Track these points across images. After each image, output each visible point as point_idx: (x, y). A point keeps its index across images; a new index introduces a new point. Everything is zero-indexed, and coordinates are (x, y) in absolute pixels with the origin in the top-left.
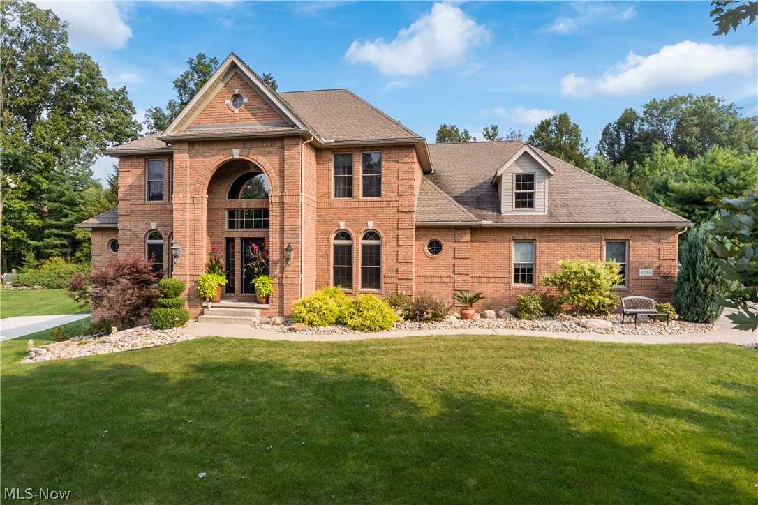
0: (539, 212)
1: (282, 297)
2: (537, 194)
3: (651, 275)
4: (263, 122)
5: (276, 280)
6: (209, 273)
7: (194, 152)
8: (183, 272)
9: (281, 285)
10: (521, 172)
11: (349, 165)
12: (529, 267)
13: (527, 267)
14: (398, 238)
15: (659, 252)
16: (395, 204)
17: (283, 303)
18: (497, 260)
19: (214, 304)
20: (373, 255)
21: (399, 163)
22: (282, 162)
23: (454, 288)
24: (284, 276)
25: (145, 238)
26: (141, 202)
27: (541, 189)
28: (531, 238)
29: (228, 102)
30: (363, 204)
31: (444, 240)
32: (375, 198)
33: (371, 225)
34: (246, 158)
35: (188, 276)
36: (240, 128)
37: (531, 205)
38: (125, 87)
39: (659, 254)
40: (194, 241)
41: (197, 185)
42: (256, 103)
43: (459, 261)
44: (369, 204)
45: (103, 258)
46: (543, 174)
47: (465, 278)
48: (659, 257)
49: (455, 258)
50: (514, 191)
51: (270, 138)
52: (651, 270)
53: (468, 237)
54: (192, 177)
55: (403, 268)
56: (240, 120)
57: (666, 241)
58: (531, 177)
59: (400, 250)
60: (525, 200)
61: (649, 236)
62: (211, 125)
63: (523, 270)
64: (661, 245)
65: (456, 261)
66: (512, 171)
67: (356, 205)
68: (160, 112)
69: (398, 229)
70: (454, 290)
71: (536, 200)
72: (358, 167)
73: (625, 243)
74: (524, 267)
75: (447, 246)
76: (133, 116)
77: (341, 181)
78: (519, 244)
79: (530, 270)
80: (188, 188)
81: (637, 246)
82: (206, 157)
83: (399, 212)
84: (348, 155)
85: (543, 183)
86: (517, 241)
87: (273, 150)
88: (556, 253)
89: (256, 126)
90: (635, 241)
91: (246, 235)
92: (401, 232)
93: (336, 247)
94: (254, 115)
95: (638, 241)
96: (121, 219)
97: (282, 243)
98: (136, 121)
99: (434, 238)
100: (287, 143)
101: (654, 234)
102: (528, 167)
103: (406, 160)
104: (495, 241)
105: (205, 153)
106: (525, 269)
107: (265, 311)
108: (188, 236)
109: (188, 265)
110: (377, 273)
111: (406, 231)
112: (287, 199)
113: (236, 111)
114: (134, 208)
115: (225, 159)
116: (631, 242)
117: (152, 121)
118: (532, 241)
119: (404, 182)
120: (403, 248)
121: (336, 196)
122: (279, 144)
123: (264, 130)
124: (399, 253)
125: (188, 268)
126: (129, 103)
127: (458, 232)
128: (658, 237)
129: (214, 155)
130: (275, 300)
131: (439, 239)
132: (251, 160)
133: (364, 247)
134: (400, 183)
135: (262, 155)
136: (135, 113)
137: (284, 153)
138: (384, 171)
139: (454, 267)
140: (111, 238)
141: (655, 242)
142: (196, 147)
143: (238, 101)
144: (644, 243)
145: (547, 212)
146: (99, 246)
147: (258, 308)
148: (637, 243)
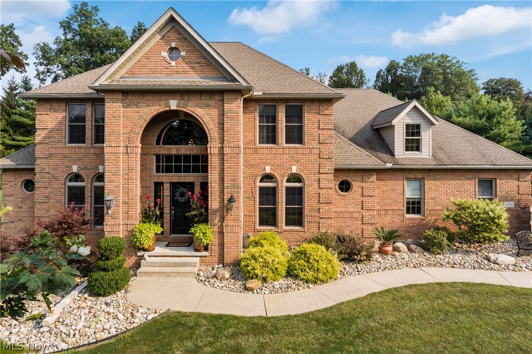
0: (425, 156)
1: (222, 245)
2: (423, 140)
3: (513, 206)
4: (201, 75)
5: (216, 229)
6: (144, 222)
7: (127, 101)
8: (117, 222)
9: (221, 233)
10: (410, 121)
11: (274, 115)
12: (418, 200)
13: (416, 200)
14: (319, 181)
15: (519, 188)
16: (317, 151)
17: (224, 251)
18: (393, 195)
19: (150, 253)
20: (296, 195)
21: (319, 114)
22: (222, 114)
23: (363, 221)
24: (224, 224)
25: (65, 181)
26: (61, 145)
27: (426, 136)
28: (420, 177)
29: (165, 54)
30: (287, 151)
31: (354, 181)
32: (298, 145)
33: (294, 170)
34: (184, 110)
35: (121, 226)
36: (179, 80)
37: (418, 149)
38: (13, 24)
39: (519, 190)
40: (127, 191)
41: (131, 134)
42: (194, 57)
43: (366, 198)
44: (293, 151)
45: (15, 198)
46: (427, 124)
47: (372, 213)
48: (519, 192)
49: (363, 196)
50: (405, 137)
51: (209, 91)
52: (513, 203)
53: (374, 178)
54: (125, 127)
55: (324, 208)
56: (178, 72)
57: (523, 180)
58: (418, 126)
59: (322, 192)
60: (413, 145)
61: (510, 176)
62: (146, 75)
63: (413, 203)
64: (519, 183)
65: (364, 198)
66: (403, 121)
67: (281, 151)
68: (47, 46)
69: (319, 173)
70: (363, 223)
71: (423, 145)
72: (281, 116)
73: (492, 180)
74: (413, 200)
75: (356, 185)
76: (19, 47)
77: (265, 129)
78: (410, 182)
79: (419, 203)
80: (121, 138)
81: (502, 183)
82: (140, 107)
83: (320, 158)
84: (272, 105)
85: (428, 132)
86: (408, 179)
87: (211, 102)
88: (441, 189)
89: (194, 79)
90: (500, 179)
91: (175, 180)
92: (322, 176)
93: (261, 189)
94: (193, 68)
95: (503, 179)
96: (38, 162)
97: (222, 192)
98: (22, 52)
99: (345, 178)
100: (227, 97)
101: (514, 174)
102: (415, 118)
103: (326, 112)
104: (391, 179)
105: (140, 103)
106: (415, 202)
107: (204, 258)
108: (121, 186)
109: (121, 215)
110: (300, 212)
111: (327, 175)
112: (227, 151)
113: (173, 63)
114: (53, 151)
115: (161, 110)
116: (498, 180)
117: (40, 53)
118: (421, 180)
119: (324, 132)
120: (325, 190)
121: (260, 143)
122: (218, 97)
123: (204, 83)
124: (321, 195)
125: (121, 218)
126: (16, 37)
127: (365, 174)
128: (517, 176)
129: (149, 106)
130: (215, 248)
131: (349, 179)
132: (188, 111)
133: (287, 189)
134: (320, 132)
135: (200, 107)
136: (21, 45)
137: (224, 106)
138: (306, 121)
139: (363, 204)
140: (25, 178)
141: (515, 180)
142: (130, 97)
143: (174, 54)
144: (507, 181)
145: (431, 155)
146: (11, 186)
147: (196, 256)
148: (502, 181)
